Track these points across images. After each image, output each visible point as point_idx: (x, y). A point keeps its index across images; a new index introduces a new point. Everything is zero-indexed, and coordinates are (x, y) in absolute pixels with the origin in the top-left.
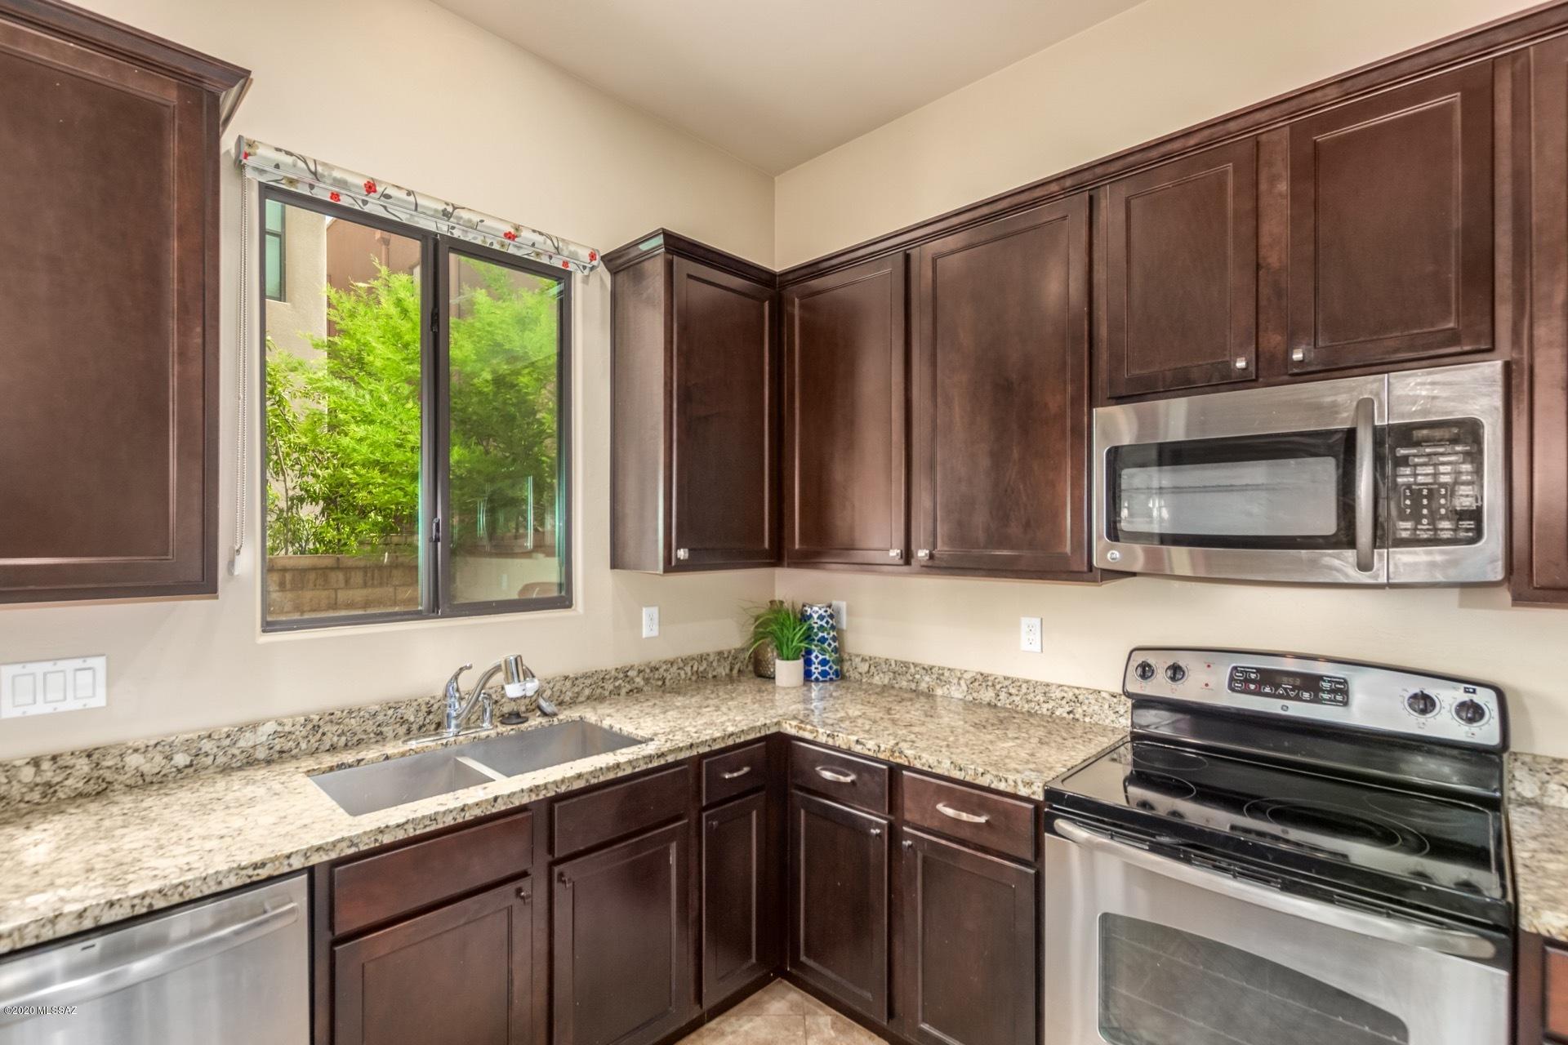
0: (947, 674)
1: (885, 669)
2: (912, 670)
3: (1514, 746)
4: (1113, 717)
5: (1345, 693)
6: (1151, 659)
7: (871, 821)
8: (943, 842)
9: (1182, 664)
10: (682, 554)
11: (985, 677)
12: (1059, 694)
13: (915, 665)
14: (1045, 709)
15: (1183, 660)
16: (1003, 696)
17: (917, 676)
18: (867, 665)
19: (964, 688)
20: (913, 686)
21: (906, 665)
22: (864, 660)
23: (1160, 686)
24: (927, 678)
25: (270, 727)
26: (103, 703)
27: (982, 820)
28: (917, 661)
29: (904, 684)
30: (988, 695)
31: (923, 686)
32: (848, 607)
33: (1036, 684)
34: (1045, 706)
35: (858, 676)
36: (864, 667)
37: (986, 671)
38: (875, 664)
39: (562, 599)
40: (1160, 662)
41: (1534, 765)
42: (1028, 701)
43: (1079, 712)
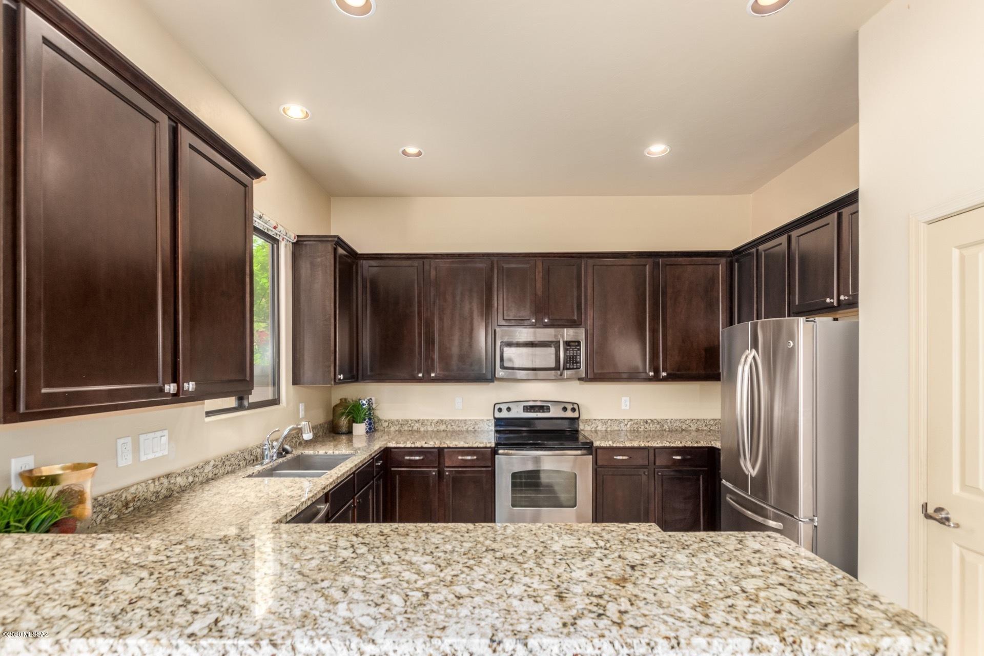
0: (426, 422)
1: (396, 423)
2: (410, 422)
3: (581, 418)
4: (487, 427)
5: (549, 409)
6: (501, 406)
7: (430, 471)
8: (460, 469)
9: (510, 406)
10: (341, 377)
11: (442, 421)
12: (470, 423)
13: (411, 420)
14: (465, 429)
15: (510, 405)
16: (449, 426)
17: (413, 425)
18: (387, 423)
19: (433, 426)
20: (410, 429)
21: (407, 421)
22: (386, 421)
23: (505, 414)
24: (417, 425)
25: (212, 463)
26: (167, 453)
27: (475, 457)
28: (412, 419)
29: (406, 429)
30: (443, 427)
31: (415, 428)
32: (376, 400)
33: (461, 421)
34: (465, 428)
35: (382, 428)
36: (386, 424)
37: (442, 418)
38: (391, 422)
39: (275, 402)
40: (504, 407)
41: (587, 421)
42: (459, 427)
43: (476, 427)
